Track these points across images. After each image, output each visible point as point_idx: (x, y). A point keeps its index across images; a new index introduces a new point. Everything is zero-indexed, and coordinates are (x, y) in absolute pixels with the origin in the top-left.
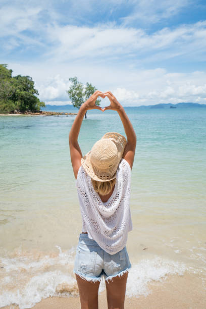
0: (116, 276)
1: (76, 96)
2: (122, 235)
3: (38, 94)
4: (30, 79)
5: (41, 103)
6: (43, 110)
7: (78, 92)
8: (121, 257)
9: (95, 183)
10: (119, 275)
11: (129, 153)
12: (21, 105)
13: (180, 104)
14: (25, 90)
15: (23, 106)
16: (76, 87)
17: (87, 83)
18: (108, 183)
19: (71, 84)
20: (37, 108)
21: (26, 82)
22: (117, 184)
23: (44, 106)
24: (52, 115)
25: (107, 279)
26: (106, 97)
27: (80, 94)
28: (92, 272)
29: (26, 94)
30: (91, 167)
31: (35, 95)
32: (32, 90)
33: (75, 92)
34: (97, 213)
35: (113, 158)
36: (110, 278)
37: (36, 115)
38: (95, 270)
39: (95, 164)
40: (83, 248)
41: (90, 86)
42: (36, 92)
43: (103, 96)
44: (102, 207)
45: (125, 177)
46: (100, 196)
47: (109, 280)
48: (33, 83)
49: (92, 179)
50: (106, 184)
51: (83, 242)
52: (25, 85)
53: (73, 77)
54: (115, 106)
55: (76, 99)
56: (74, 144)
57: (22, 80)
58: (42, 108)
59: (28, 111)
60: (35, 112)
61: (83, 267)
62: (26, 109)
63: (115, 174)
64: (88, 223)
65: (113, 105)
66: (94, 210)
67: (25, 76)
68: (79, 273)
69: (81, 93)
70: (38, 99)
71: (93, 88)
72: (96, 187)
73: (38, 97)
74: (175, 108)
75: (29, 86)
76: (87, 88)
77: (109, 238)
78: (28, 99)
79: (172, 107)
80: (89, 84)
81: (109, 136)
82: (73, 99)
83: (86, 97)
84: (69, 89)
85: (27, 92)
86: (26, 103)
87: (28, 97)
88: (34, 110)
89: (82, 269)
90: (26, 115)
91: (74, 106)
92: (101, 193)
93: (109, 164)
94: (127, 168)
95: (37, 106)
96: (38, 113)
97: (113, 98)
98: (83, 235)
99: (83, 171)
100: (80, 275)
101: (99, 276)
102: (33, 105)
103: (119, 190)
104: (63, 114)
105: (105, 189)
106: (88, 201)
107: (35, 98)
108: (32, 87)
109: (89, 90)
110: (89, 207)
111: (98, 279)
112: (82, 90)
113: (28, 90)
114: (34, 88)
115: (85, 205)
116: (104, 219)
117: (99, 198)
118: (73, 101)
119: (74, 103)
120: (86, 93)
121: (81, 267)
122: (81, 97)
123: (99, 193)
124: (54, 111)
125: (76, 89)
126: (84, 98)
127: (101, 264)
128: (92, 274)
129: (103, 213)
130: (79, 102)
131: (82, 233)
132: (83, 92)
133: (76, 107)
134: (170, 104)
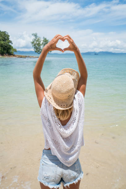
0: (73, 183)
1: (36, 45)
2: (78, 151)
3: (12, 44)
4: (7, 33)
5: (14, 49)
6: (15, 53)
7: (38, 43)
8: (76, 168)
9: (57, 111)
10: (75, 182)
11: (82, 86)
12: (1, 50)
13: (100, 52)
14: (3, 41)
15: (3, 51)
16: (37, 40)
17: (44, 37)
18: (67, 110)
19: (33, 37)
20: (12, 53)
21: (4, 35)
22: (74, 111)
23: (16, 51)
24: (21, 57)
25: (65, 185)
26: (66, 40)
27: (39, 45)
28: (53, 181)
29: (4, 43)
30: (52, 98)
31: (10, 44)
32: (8, 41)
33: (36, 43)
34: (58, 135)
35: (71, 90)
36: (68, 184)
37: (10, 57)
38: (56, 179)
39: (56, 96)
40: (46, 162)
41: (46, 39)
42: (11, 42)
43: (63, 40)
44: (62, 130)
45: (80, 105)
46: (61, 121)
47: (67, 186)
48: (9, 36)
49: (54, 107)
50: (66, 111)
51: (45, 156)
52: (3, 38)
53: (35, 33)
54: (73, 48)
55: (36, 47)
56: (38, 79)
57: (2, 34)
58: (14, 52)
59: (6, 55)
60: (10, 55)
61: (46, 177)
62: (4, 53)
63: (72, 102)
64: (50, 142)
65: (72, 47)
66: (56, 132)
67: (4, 31)
68: (43, 182)
69: (39, 43)
70: (12, 47)
71: (47, 41)
72: (58, 114)
73: (12, 45)
74: (97, 54)
75: (6, 38)
76: (43, 41)
77: (67, 154)
78: (5, 46)
79: (96, 54)
80: (45, 38)
81: (65, 71)
82: (35, 47)
83: (43, 46)
84: (32, 41)
85: (5, 42)
86: (4, 49)
87: (6, 45)
88: (10, 54)
89: (45, 179)
90: (4, 57)
91: (36, 52)
92: (61, 119)
93: (67, 95)
94: (82, 98)
95: (11, 51)
96: (12, 56)
97: (71, 41)
98: (46, 151)
99: (46, 101)
100: (44, 184)
101: (59, 183)
102: (9, 51)
103: (75, 115)
104: (29, 57)
105: (65, 115)
106: (50, 126)
107: (10, 46)
108: (8, 39)
109: (45, 41)
110: (52, 130)
111: (58, 186)
112: (40, 42)
113: (5, 40)
114: (10, 39)
115: (48, 128)
116: (63, 138)
117: (59, 122)
118: (35, 49)
119: (35, 50)
120: (43, 44)
121: (45, 177)
122: (40, 46)
123: (59, 119)
124: (23, 55)
125: (37, 41)
126: (42, 47)
127: (60, 175)
128: (53, 183)
129: (63, 135)
130: (38, 49)
131: (45, 149)
132: (41, 43)
133: (36, 53)
134: (94, 52)
